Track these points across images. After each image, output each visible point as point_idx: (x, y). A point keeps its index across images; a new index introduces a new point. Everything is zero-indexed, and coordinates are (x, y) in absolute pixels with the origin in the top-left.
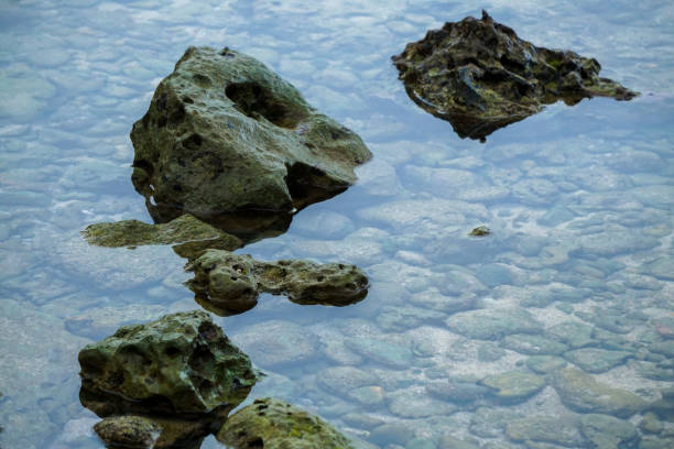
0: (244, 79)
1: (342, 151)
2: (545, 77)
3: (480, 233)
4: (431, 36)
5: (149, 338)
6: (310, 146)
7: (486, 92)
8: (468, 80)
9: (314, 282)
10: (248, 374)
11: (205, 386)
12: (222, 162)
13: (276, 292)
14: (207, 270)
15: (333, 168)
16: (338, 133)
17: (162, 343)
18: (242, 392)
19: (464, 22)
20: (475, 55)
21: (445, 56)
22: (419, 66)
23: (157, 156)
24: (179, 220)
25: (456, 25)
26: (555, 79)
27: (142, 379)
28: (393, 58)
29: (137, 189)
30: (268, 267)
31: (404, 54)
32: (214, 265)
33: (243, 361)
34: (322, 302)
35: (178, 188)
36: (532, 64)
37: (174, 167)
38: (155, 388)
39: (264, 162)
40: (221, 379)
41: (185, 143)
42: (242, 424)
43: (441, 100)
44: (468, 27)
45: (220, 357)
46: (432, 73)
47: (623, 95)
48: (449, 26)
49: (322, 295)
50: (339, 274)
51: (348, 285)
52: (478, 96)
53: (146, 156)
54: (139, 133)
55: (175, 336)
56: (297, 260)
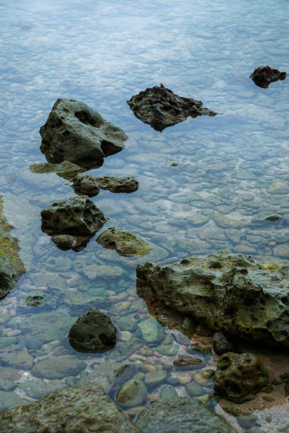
0: (81, 110)
1: (118, 136)
2: (184, 108)
3: (174, 165)
4: (141, 93)
5: (68, 206)
6: (106, 134)
7: (165, 113)
8: (158, 109)
9: (119, 184)
10: (103, 219)
11: (89, 223)
12: (77, 140)
13: (105, 189)
14: (80, 181)
15: (116, 142)
16: (115, 129)
17: (74, 208)
18: (101, 225)
19: (154, 88)
20: (159, 100)
21: (148, 100)
22: (139, 104)
23: (51, 139)
24: (64, 162)
25: (151, 89)
26: (188, 108)
27: (66, 221)
28: (127, 102)
29: (42, 152)
30: (101, 179)
31: (131, 100)
32: (82, 179)
33: (101, 214)
34: (123, 192)
35: (62, 151)
36: (180, 103)
37: (60, 143)
38: (72, 224)
39: (92, 140)
40: (94, 221)
41: (63, 134)
42: (106, 237)
43: (149, 116)
44: (156, 90)
45: (94, 212)
46: (144, 107)
47: (212, 114)
48: (148, 90)
49: (122, 189)
50: (128, 181)
51: (132, 185)
52: (162, 115)
53: (47, 139)
54: (43, 130)
55: (78, 205)
56: (111, 176)
